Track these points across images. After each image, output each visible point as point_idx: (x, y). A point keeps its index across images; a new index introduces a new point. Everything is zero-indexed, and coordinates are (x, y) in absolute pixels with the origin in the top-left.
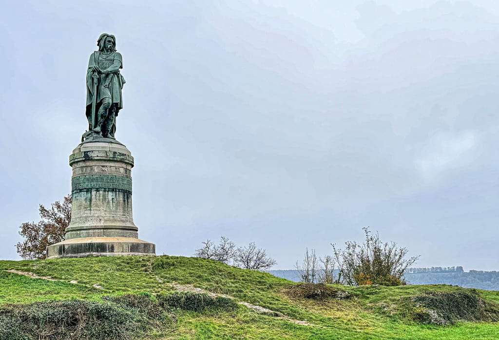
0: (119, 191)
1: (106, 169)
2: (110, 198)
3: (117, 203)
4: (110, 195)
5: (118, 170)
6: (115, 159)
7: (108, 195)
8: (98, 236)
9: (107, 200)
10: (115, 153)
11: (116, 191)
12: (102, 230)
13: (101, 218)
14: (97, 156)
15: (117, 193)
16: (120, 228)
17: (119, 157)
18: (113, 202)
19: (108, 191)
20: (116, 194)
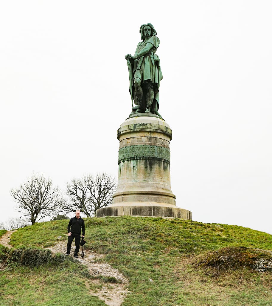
0: (140, 159)
1: (130, 141)
2: (132, 166)
3: (138, 170)
4: (132, 163)
5: (140, 139)
6: (136, 130)
7: (130, 164)
8: (119, 202)
9: (129, 168)
10: (135, 125)
11: (137, 159)
12: (122, 196)
13: (125, 185)
14: (123, 131)
15: (138, 160)
16: (136, 193)
17: (139, 128)
18: (134, 169)
19: (131, 160)
20: (137, 162)
